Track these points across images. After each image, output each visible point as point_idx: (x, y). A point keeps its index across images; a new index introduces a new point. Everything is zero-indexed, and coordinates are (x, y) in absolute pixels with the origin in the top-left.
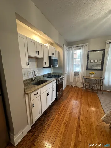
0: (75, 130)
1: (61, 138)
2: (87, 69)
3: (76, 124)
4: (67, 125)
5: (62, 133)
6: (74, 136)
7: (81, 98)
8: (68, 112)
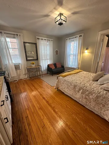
0: (47, 105)
1: (45, 117)
2: (27, 60)
3: (45, 102)
4: (41, 108)
5: (43, 115)
6: (50, 108)
7: (34, 86)
8: (33, 101)
